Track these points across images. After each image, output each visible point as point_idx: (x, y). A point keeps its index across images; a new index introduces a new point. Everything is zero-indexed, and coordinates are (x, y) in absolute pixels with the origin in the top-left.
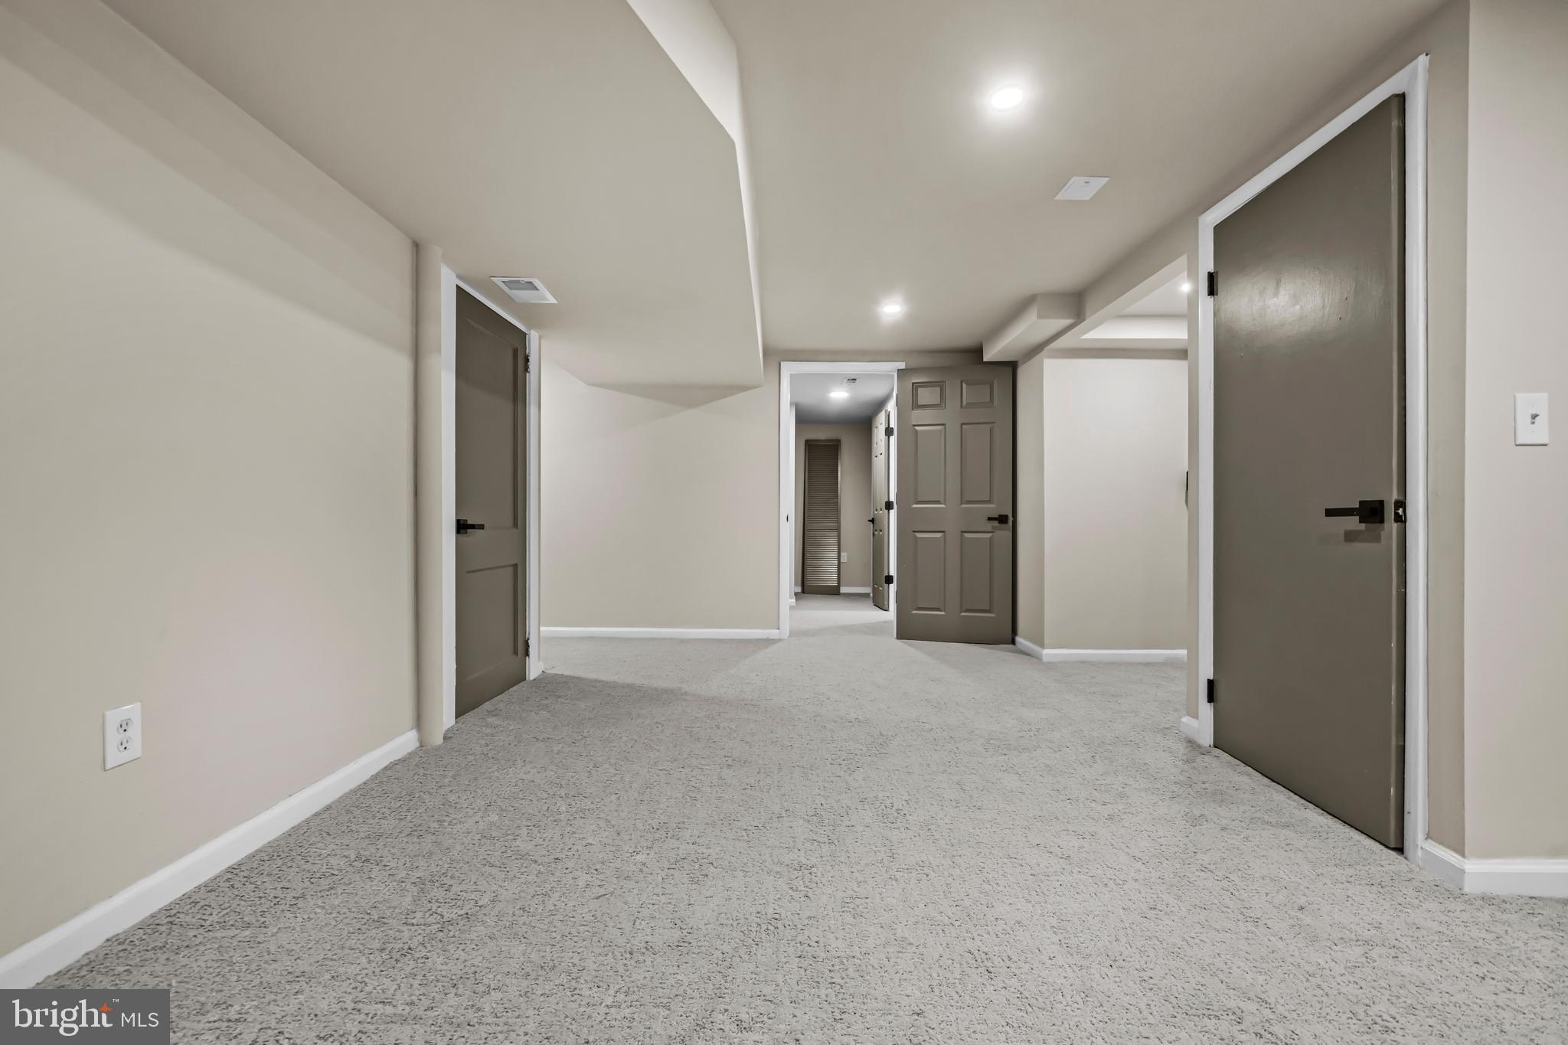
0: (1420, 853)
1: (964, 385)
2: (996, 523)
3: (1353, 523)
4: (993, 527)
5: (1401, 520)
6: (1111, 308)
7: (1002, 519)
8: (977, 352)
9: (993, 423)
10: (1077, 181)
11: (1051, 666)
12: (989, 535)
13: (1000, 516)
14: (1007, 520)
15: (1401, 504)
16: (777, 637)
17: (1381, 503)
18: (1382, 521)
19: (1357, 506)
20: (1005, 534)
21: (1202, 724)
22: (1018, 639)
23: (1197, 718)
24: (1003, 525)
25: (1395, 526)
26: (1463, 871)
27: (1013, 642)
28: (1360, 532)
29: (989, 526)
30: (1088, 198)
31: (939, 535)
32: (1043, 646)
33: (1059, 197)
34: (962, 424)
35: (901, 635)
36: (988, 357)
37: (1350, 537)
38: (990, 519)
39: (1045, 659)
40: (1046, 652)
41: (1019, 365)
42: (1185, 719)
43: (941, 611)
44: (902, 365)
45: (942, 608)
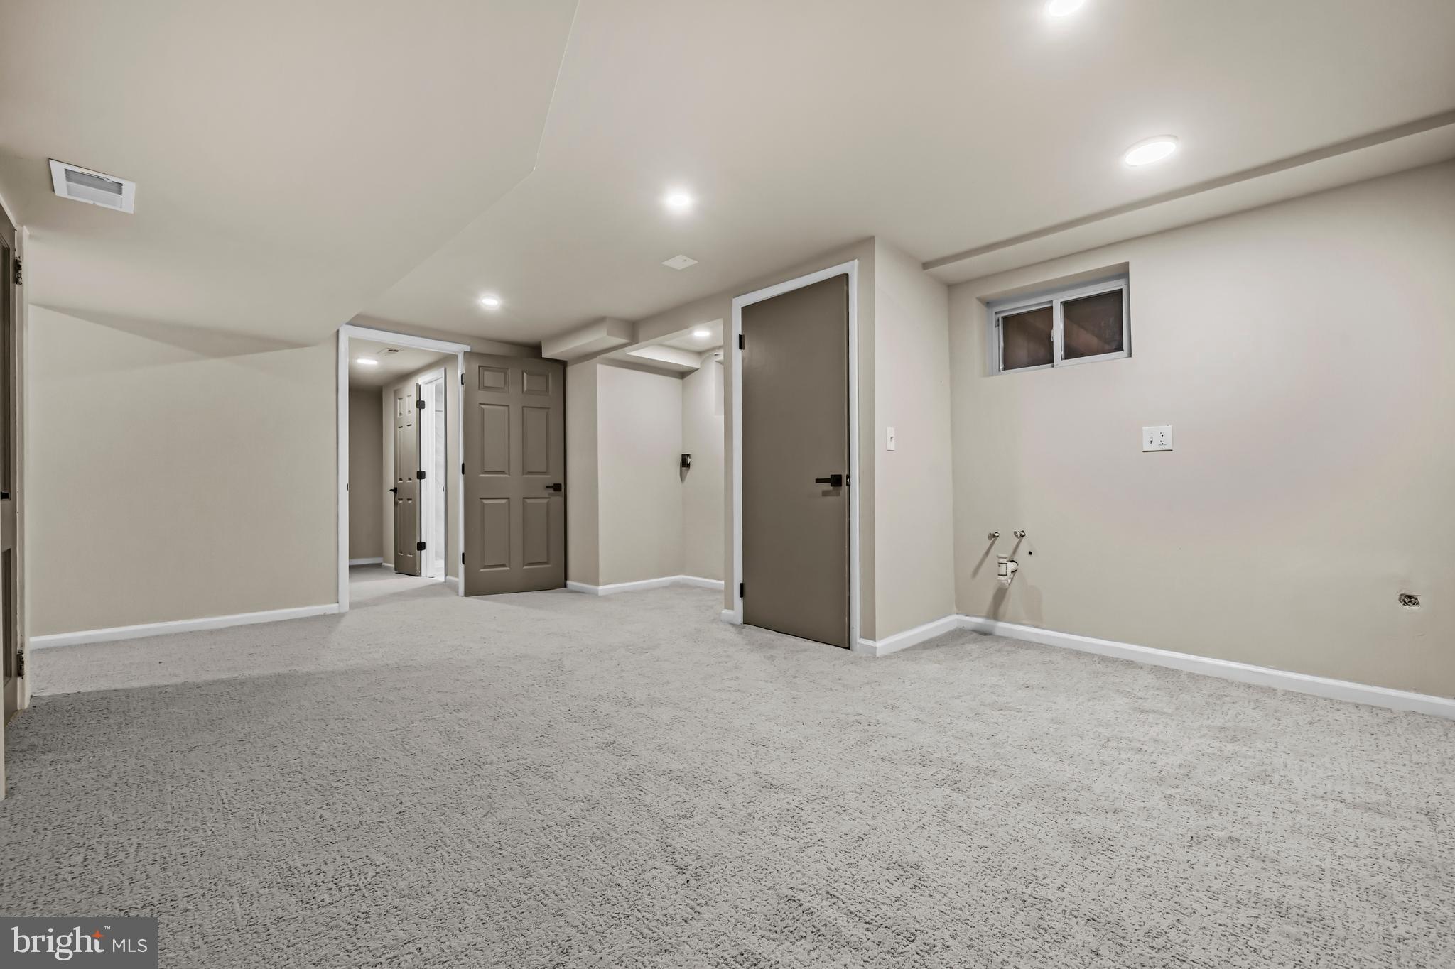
0: (858, 646)
1: (525, 374)
2: (551, 491)
3: (827, 486)
4: (549, 494)
5: (848, 484)
6: (659, 339)
7: (557, 488)
8: (534, 350)
9: (548, 408)
10: (681, 257)
11: (607, 598)
12: (546, 501)
13: (554, 484)
14: (559, 488)
15: (848, 477)
16: (336, 612)
17: (840, 476)
18: (841, 485)
19: (829, 477)
20: (558, 499)
21: (737, 611)
22: (569, 583)
23: (733, 609)
24: (557, 492)
25: (846, 487)
26: (876, 648)
27: (565, 586)
28: (830, 491)
29: (546, 493)
30: (679, 269)
31: (505, 501)
32: (598, 584)
33: (663, 263)
34: (523, 407)
35: (470, 592)
36: (547, 354)
37: (825, 493)
38: (548, 487)
39: (600, 594)
40: (601, 588)
41: (568, 364)
42: (725, 612)
43: (506, 567)
44: (468, 348)
45: (507, 564)
